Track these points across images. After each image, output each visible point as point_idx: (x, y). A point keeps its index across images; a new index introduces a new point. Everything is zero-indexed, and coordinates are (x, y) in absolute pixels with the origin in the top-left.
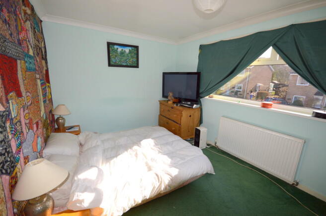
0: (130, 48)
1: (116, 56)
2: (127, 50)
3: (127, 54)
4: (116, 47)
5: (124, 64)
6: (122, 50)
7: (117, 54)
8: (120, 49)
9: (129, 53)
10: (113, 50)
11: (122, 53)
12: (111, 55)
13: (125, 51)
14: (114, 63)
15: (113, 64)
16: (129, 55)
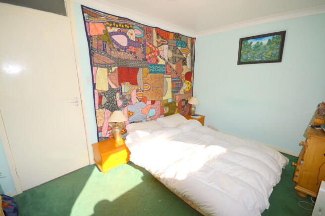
0: (271, 38)
1: (248, 52)
2: (265, 41)
3: (265, 47)
4: (249, 41)
5: (258, 60)
6: (258, 43)
7: (250, 48)
8: (254, 42)
9: (268, 44)
10: (245, 45)
11: (257, 47)
12: (242, 51)
13: (261, 44)
14: (245, 60)
15: (243, 61)
16: (268, 46)
